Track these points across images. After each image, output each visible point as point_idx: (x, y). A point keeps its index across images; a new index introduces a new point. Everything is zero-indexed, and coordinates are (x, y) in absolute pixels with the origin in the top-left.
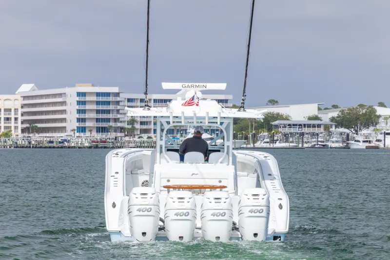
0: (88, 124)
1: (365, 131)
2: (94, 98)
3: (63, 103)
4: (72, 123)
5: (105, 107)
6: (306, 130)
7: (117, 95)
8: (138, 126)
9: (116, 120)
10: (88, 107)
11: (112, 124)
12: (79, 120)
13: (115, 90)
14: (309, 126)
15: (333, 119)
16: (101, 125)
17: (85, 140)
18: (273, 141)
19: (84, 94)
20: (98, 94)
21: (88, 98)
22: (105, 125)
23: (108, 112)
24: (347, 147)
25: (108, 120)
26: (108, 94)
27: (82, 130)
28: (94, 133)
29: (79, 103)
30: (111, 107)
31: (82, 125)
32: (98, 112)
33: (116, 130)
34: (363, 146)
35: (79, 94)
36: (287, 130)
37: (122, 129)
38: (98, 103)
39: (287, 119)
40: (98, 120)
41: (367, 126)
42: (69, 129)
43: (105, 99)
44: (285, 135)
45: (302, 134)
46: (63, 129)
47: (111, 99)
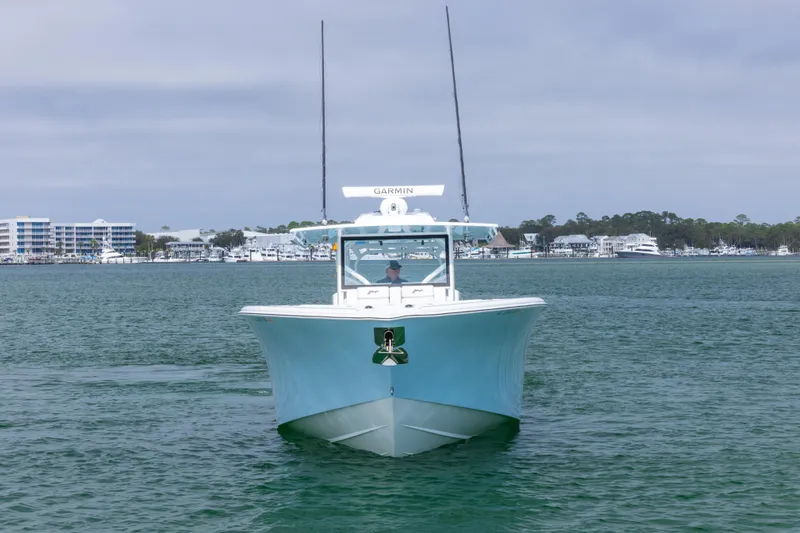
0: (27, 246)
1: (236, 249)
2: (31, 227)
3: (7, 231)
4: (13, 245)
5: (39, 234)
6: (191, 249)
7: (48, 224)
8: (64, 247)
9: (47, 243)
10: (26, 233)
11: (44, 246)
12: (19, 243)
13: (47, 220)
14: (194, 246)
15: (211, 240)
16: (36, 247)
17: (24, 258)
18: (168, 258)
19: (23, 224)
20: (33, 224)
21: (26, 227)
22: (39, 247)
23: (41, 237)
24: (223, 261)
25: (42, 243)
26: (41, 224)
27: (22, 250)
28: (31, 253)
29: (19, 230)
30: (44, 233)
31: (21, 247)
32: (33, 237)
33: (47, 250)
34: (235, 260)
35: (19, 224)
36: (177, 249)
37: (52, 250)
38: (33, 230)
39: (177, 240)
40: (33, 243)
41: (237, 245)
42: (11, 250)
43: (39, 227)
44: (176, 253)
45: (189, 252)
46: (7, 250)
47: (43, 227)
